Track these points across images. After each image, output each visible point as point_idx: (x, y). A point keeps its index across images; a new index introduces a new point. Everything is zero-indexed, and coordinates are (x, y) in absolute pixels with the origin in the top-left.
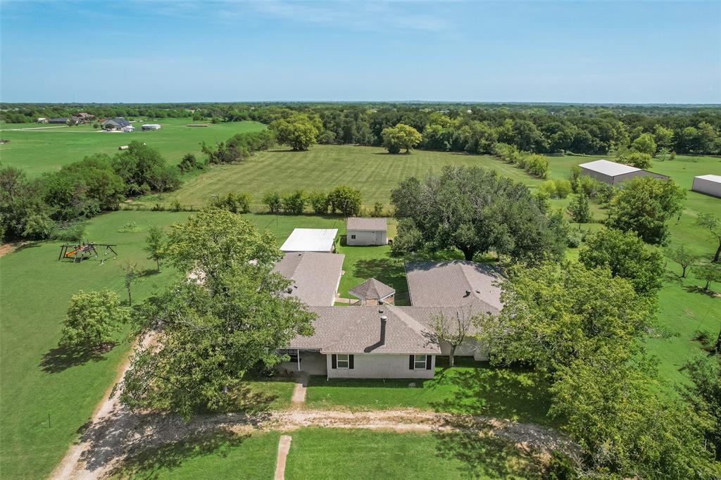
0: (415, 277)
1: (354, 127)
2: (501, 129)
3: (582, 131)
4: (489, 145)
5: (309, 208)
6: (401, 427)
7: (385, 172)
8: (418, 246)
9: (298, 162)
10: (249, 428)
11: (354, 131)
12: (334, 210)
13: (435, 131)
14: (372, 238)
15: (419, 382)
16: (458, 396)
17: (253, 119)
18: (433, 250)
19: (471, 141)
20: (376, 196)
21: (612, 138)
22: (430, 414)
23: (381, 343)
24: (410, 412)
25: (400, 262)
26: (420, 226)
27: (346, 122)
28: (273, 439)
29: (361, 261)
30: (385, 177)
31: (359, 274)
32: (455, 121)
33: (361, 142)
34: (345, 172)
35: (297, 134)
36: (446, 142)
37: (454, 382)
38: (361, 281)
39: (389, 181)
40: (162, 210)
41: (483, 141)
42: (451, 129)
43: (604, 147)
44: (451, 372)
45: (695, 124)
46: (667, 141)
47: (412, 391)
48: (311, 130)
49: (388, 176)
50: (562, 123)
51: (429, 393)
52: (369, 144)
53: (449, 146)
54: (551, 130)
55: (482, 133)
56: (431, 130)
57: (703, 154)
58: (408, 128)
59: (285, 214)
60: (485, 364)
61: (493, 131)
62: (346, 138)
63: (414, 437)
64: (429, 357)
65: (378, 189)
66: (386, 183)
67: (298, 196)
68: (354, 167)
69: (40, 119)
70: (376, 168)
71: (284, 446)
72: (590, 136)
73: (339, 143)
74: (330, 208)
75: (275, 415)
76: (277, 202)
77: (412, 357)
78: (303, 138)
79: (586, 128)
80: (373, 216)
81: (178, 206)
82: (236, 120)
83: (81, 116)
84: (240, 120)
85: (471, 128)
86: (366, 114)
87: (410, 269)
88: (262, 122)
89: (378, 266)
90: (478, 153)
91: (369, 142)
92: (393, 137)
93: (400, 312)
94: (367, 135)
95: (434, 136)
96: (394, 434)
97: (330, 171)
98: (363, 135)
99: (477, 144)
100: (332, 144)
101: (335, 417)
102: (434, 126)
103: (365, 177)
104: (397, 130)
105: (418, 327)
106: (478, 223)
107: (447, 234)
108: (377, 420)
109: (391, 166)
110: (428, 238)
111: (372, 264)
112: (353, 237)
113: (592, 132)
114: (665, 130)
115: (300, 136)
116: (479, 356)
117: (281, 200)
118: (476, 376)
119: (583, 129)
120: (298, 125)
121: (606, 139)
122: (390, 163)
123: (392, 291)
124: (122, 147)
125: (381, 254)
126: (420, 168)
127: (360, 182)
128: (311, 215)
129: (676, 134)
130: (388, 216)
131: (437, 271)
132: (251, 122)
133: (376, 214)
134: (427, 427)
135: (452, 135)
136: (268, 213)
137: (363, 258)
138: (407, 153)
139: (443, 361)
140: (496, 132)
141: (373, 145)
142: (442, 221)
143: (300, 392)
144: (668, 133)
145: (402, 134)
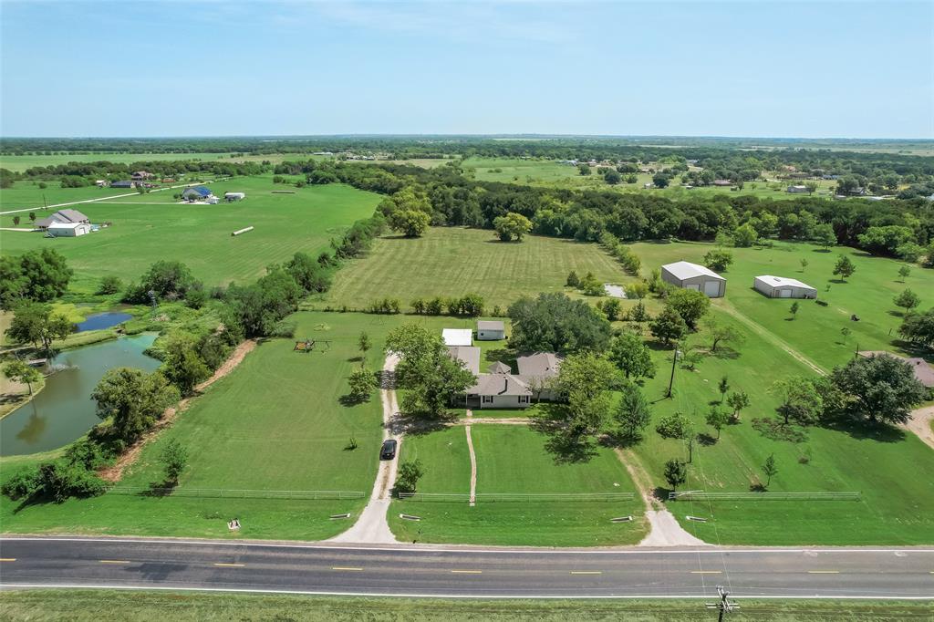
0: (521, 361)
1: (465, 207)
2: (609, 217)
3: (690, 218)
4: (597, 233)
5: (445, 310)
6: (515, 423)
7: (499, 267)
8: (523, 342)
9: (418, 254)
10: (452, 424)
11: (465, 213)
12: (463, 312)
13: (546, 216)
14: (494, 335)
15: (523, 409)
16: (540, 413)
17: (343, 181)
18: (533, 345)
19: (581, 229)
20: (494, 296)
21: (720, 224)
22: (528, 419)
23: (506, 390)
24: (519, 419)
25: (514, 352)
26: (525, 330)
27: (455, 203)
28: (463, 427)
29: (489, 351)
30: (499, 275)
31: (488, 359)
32: (566, 206)
33: (473, 224)
34: (463, 269)
35: (410, 221)
36: (556, 228)
37: (539, 408)
38: (491, 363)
39: (503, 279)
40: (332, 311)
41: (592, 230)
42: (562, 215)
43: (712, 232)
44: (538, 405)
45: (796, 211)
46: (772, 227)
47: (520, 412)
48: (423, 217)
49: (502, 273)
50: (669, 210)
51: (527, 413)
52: (480, 226)
53: (559, 232)
54: (660, 218)
55: (591, 222)
56: (542, 215)
57: (805, 240)
58: (519, 216)
59: (428, 314)
60: (555, 402)
61: (601, 219)
62: (456, 220)
63: (520, 426)
64: (527, 397)
65: (494, 288)
66: (500, 282)
67: (437, 302)
68: (469, 261)
69: (98, 182)
70: (490, 263)
71: (468, 429)
72: (696, 223)
73: (450, 226)
74: (461, 310)
75: (461, 420)
76: (421, 305)
77: (519, 397)
78: (417, 226)
79: (694, 214)
80: (493, 316)
81: (345, 308)
82: (322, 182)
83: (139, 175)
84: (328, 183)
85: (581, 217)
86: (476, 192)
87: (518, 356)
88: (354, 186)
89: (499, 354)
90: (587, 241)
91: (480, 224)
92: (504, 226)
93: (514, 377)
94: (479, 217)
95: (544, 221)
96: (512, 425)
97: (450, 267)
98: (474, 217)
99: (585, 232)
100: (441, 225)
101: (487, 420)
102: (546, 211)
103: (482, 275)
104: (508, 218)
105: (522, 384)
106: (558, 330)
107: (540, 336)
108: (505, 421)
109: (504, 259)
110: (529, 339)
111: (496, 352)
112: (482, 334)
113: (699, 218)
114: (770, 216)
115: (413, 223)
116: (552, 398)
117: (424, 304)
118: (550, 407)
119: (691, 215)
120: (411, 212)
121: (713, 223)
122: (502, 257)
123: (510, 369)
124: (236, 233)
125: (501, 346)
126: (530, 262)
127: (478, 280)
128: (446, 315)
129: (781, 220)
130: (504, 317)
131: (533, 357)
132: (341, 185)
133: (495, 315)
134: (525, 423)
135: (562, 221)
136: (414, 314)
137: (490, 349)
138: (518, 241)
139: (534, 401)
140: (605, 220)
141: (484, 228)
142: (537, 329)
143: (469, 413)
144: (774, 219)
145: (513, 223)
